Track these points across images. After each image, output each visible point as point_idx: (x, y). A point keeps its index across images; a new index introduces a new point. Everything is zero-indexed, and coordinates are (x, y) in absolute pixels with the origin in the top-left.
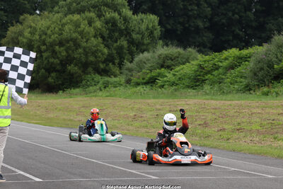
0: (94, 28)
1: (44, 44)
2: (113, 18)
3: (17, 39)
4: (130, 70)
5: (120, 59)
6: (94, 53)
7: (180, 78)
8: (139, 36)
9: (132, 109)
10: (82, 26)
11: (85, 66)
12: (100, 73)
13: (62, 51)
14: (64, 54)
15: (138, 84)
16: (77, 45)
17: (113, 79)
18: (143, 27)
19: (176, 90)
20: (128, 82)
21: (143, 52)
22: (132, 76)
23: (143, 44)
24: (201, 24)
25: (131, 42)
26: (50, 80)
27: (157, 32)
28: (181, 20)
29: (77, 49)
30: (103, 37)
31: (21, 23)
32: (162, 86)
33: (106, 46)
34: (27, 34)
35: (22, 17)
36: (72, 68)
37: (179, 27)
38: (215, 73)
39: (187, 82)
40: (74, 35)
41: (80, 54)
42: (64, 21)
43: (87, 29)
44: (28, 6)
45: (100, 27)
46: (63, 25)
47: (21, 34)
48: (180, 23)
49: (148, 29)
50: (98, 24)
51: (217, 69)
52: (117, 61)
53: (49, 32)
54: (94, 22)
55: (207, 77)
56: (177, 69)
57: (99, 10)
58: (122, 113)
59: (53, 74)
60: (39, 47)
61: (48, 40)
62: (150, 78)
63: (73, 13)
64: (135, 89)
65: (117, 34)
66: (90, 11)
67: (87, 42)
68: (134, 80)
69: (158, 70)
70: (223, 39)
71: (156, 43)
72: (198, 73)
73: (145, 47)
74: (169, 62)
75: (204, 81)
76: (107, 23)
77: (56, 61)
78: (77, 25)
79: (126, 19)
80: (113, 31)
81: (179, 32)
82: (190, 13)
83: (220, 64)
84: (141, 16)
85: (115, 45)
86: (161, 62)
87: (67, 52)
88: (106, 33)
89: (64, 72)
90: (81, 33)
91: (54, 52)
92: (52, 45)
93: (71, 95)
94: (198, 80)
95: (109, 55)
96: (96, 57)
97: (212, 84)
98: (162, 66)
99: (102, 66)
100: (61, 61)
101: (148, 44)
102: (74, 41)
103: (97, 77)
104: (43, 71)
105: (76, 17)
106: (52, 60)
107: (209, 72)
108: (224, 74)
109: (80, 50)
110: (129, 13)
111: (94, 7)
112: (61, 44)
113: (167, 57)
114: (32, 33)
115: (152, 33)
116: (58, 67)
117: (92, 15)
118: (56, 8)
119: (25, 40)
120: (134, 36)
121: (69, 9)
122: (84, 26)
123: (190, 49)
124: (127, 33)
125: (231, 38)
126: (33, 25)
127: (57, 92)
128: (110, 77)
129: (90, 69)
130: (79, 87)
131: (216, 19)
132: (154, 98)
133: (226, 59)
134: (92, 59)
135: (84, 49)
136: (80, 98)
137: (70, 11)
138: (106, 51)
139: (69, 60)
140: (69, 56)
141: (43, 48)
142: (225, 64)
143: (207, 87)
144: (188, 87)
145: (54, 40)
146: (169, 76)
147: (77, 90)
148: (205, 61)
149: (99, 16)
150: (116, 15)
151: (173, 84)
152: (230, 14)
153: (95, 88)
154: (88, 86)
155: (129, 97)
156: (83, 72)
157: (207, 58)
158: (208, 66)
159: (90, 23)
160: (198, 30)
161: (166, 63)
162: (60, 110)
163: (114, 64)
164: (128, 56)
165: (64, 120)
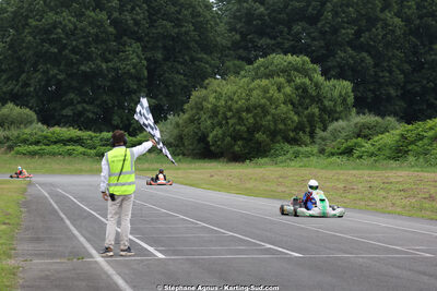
0: (284, 94)
1: (230, 110)
2: (304, 84)
3: (201, 104)
4: (324, 139)
5: (311, 126)
6: (284, 121)
7: (379, 149)
8: (332, 103)
9: (338, 180)
10: (271, 91)
11: (273, 134)
12: (289, 142)
13: (249, 118)
14: (251, 121)
15: (333, 154)
16: (265, 112)
17: (303, 149)
18: (336, 94)
19: (376, 161)
20: (322, 151)
21: (337, 120)
22: (325, 145)
23: (336, 112)
24: (392, 92)
25: (323, 109)
26: (237, 148)
27: (351, 100)
28: (372, 87)
29: (265, 116)
30: (292, 104)
31: (206, 88)
32: (361, 157)
33: (296, 113)
34: (212, 99)
35: (207, 81)
36: (260, 136)
37: (370, 95)
38: (420, 143)
39: (387, 152)
40: (263, 101)
41: (269, 121)
42: (251, 86)
43: (276, 95)
44: (209, 70)
45: (290, 92)
46: (251, 90)
47: (205, 99)
48: (370, 90)
49: (341, 95)
50: (288, 90)
51: (421, 139)
52: (308, 130)
53: (235, 98)
54: (284, 87)
55: (410, 148)
56: (376, 138)
57: (289, 75)
58: (328, 184)
59: (240, 143)
60: (224, 113)
61: (235, 106)
62: (346, 148)
63: (261, 78)
64: (329, 160)
65: (307, 101)
66: (279, 76)
67: (276, 108)
68: (329, 149)
69: (355, 140)
70: (417, 108)
71: (350, 111)
72: (401, 143)
73: (337, 115)
74: (366, 131)
75: (406, 152)
76: (297, 89)
77: (244, 128)
78: (266, 91)
79: (317, 86)
80: (304, 98)
81: (369, 100)
82: (382, 80)
83: (425, 134)
84: (333, 81)
85: (306, 112)
86: (357, 130)
87: (255, 119)
88: (296, 100)
89: (251, 140)
90: (270, 99)
91: (240, 118)
92: (239, 111)
93: (260, 166)
94: (400, 151)
95: (299, 122)
96: (285, 125)
97: (417, 155)
98: (359, 136)
99: (292, 135)
100: (248, 129)
101: (341, 112)
102: (263, 107)
103: (287, 146)
104: (229, 138)
105: (265, 82)
106: (238, 127)
107: (413, 143)
108: (430, 144)
109: (269, 117)
110: (321, 79)
111: (283, 71)
112: (248, 110)
113: (365, 126)
114: (217, 98)
115: (344, 100)
116: (245, 136)
117: (282, 80)
118: (243, 73)
119: (210, 106)
120: (326, 103)
121: (256, 74)
122: (273, 91)
123: (389, 118)
124: (318, 99)
125: (425, 107)
126: (218, 89)
127: (243, 161)
128: (300, 145)
129: (279, 138)
130: (267, 157)
131: (409, 87)
132: (354, 169)
133: (431, 129)
134: (281, 126)
135: (273, 115)
136: (272, 168)
137: (257, 76)
138: (296, 118)
139: (256, 128)
140: (257, 123)
141: (229, 114)
142: (431, 133)
143: (411, 159)
144: (389, 158)
145: (241, 107)
146: (367, 146)
147: (265, 160)
148: (407, 131)
149: (289, 81)
150: (307, 81)
151: (372, 155)
152: (425, 82)
153: (284, 158)
154: (277, 156)
155: (326, 167)
156: (272, 140)
157: (410, 127)
158: (412, 136)
159: (279, 89)
160: (389, 98)
161: (363, 133)
162: (256, 180)
163: (304, 132)
164: (319, 125)
165: (265, 190)
